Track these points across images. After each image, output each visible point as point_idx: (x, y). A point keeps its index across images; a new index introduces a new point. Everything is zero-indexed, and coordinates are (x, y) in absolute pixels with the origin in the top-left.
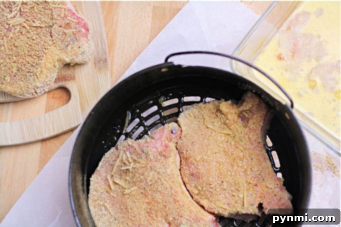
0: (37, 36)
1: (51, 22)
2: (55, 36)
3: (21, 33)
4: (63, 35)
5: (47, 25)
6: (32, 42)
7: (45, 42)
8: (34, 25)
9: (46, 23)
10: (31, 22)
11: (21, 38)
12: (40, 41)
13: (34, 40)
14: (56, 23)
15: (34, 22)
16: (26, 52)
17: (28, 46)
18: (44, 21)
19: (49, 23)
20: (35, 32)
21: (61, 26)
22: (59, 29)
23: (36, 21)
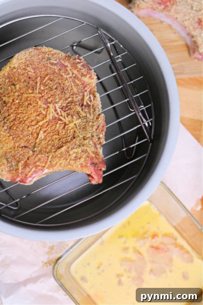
0: (30, 133)
1: (38, 149)
2: (22, 151)
3: (38, 115)
4: (19, 159)
5: (37, 145)
6: (27, 125)
7: (21, 139)
8: (41, 132)
9: (39, 144)
10: (45, 129)
11: (34, 113)
12: (24, 134)
13: (28, 128)
14: (33, 155)
15: (45, 132)
16: (19, 116)
17: (25, 119)
18: (41, 143)
19: (38, 148)
20: (34, 131)
21: (28, 159)
22: (27, 157)
23: (45, 134)
